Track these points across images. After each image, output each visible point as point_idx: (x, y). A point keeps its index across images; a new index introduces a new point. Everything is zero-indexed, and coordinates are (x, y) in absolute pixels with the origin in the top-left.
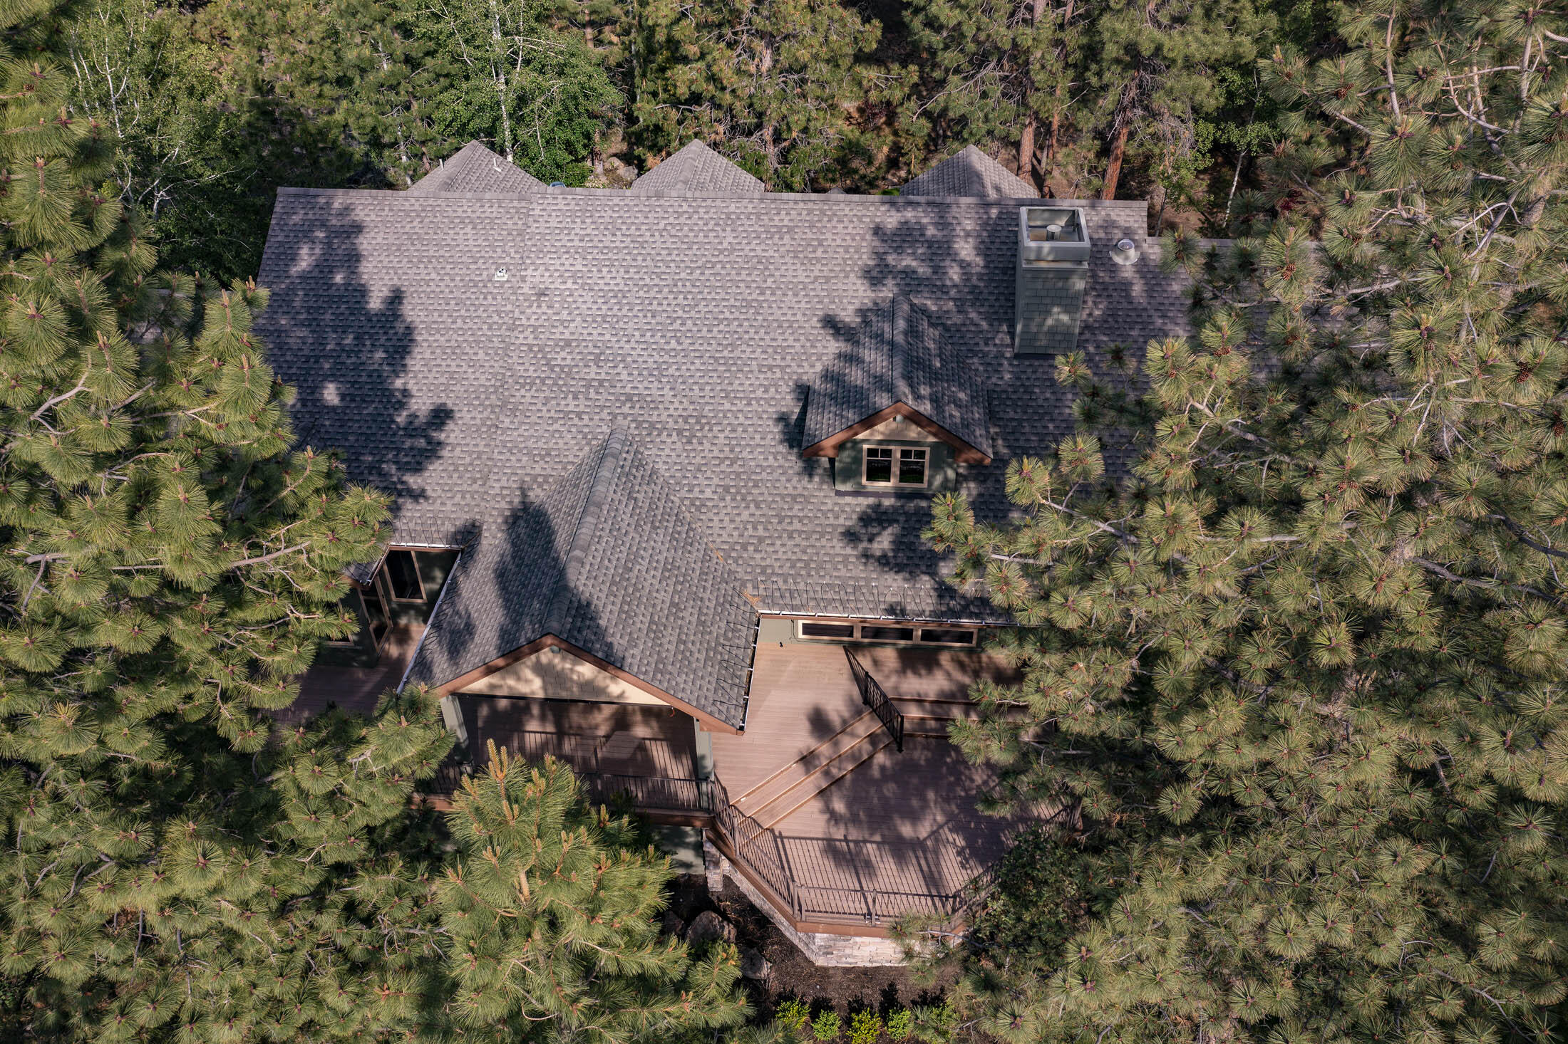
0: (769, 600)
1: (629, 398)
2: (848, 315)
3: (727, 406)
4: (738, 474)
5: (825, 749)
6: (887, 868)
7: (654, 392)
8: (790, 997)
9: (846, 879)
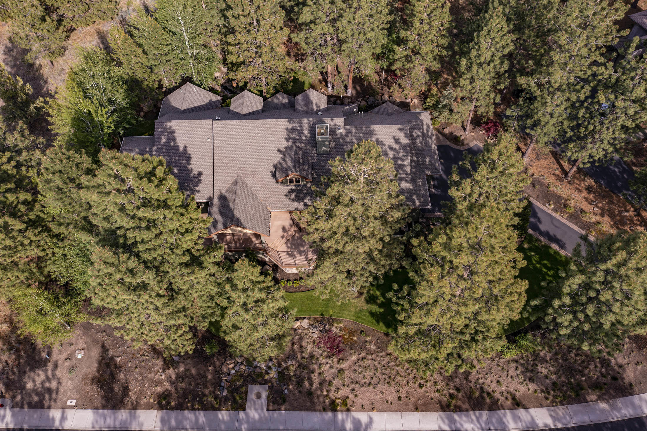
0: (272, 208)
1: (240, 168)
2: (282, 149)
3: (260, 169)
4: (264, 183)
5: (285, 234)
6: (298, 256)
7: (245, 167)
8: (283, 279)
9: (291, 259)
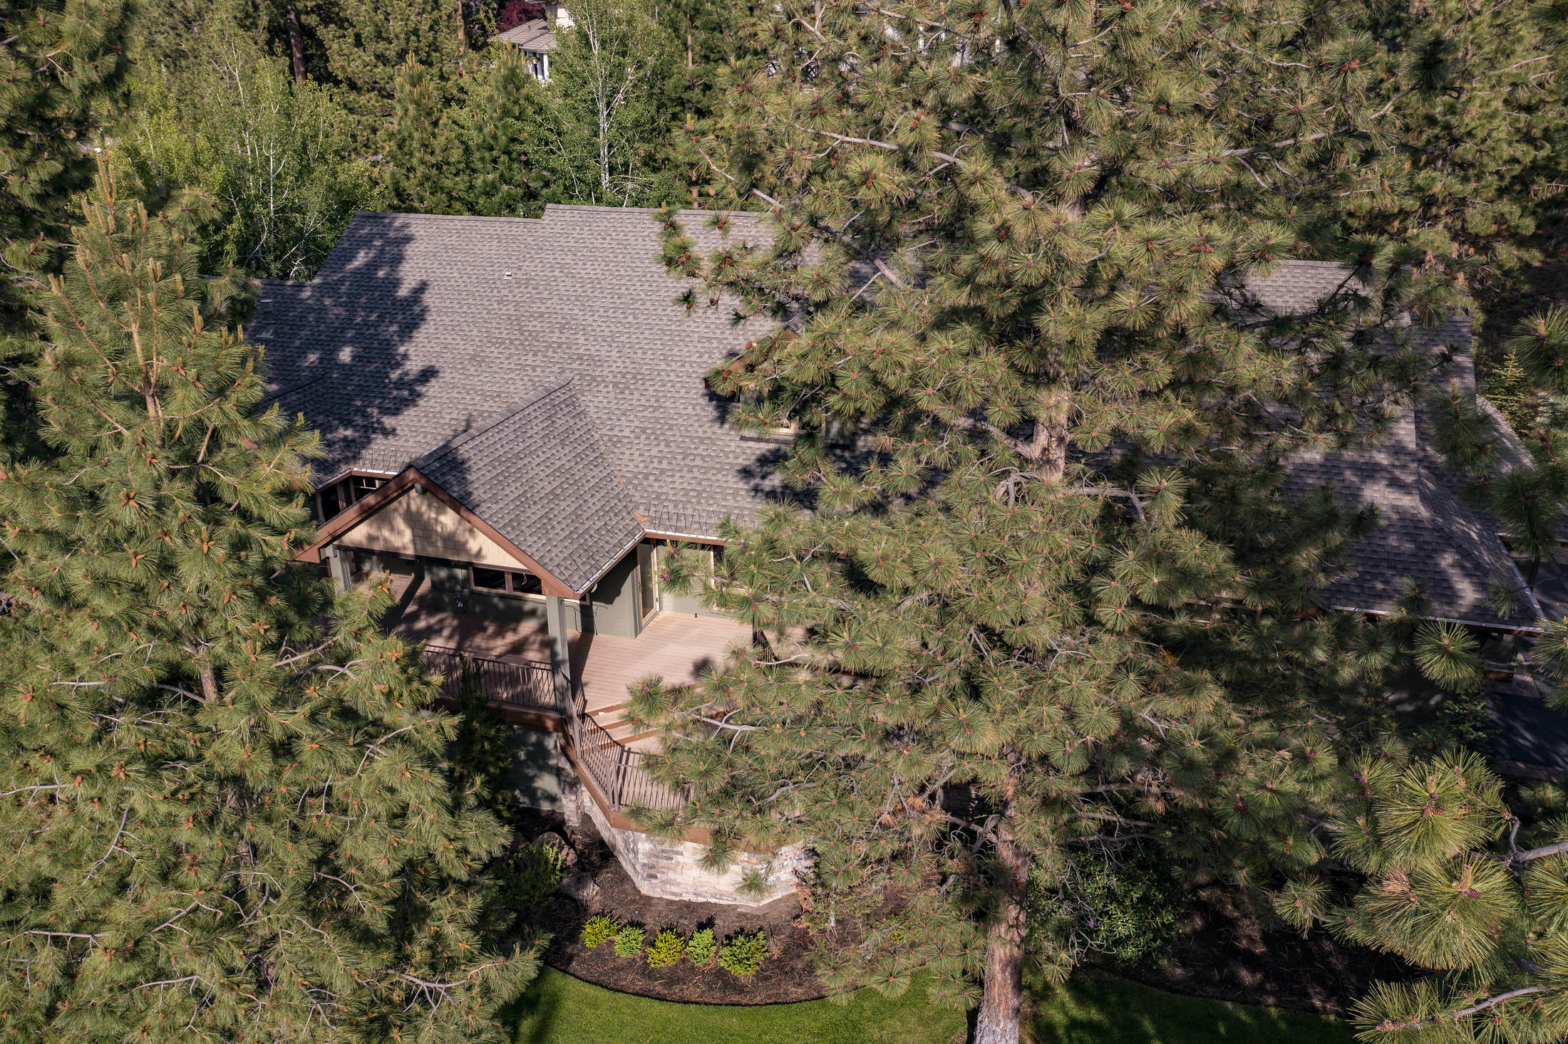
0: (657, 521)
1: (580, 357)
3: (663, 366)
4: (657, 420)
7: (603, 353)
